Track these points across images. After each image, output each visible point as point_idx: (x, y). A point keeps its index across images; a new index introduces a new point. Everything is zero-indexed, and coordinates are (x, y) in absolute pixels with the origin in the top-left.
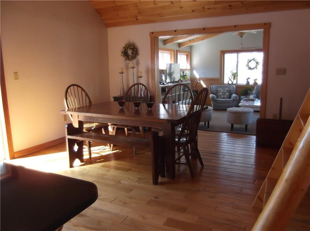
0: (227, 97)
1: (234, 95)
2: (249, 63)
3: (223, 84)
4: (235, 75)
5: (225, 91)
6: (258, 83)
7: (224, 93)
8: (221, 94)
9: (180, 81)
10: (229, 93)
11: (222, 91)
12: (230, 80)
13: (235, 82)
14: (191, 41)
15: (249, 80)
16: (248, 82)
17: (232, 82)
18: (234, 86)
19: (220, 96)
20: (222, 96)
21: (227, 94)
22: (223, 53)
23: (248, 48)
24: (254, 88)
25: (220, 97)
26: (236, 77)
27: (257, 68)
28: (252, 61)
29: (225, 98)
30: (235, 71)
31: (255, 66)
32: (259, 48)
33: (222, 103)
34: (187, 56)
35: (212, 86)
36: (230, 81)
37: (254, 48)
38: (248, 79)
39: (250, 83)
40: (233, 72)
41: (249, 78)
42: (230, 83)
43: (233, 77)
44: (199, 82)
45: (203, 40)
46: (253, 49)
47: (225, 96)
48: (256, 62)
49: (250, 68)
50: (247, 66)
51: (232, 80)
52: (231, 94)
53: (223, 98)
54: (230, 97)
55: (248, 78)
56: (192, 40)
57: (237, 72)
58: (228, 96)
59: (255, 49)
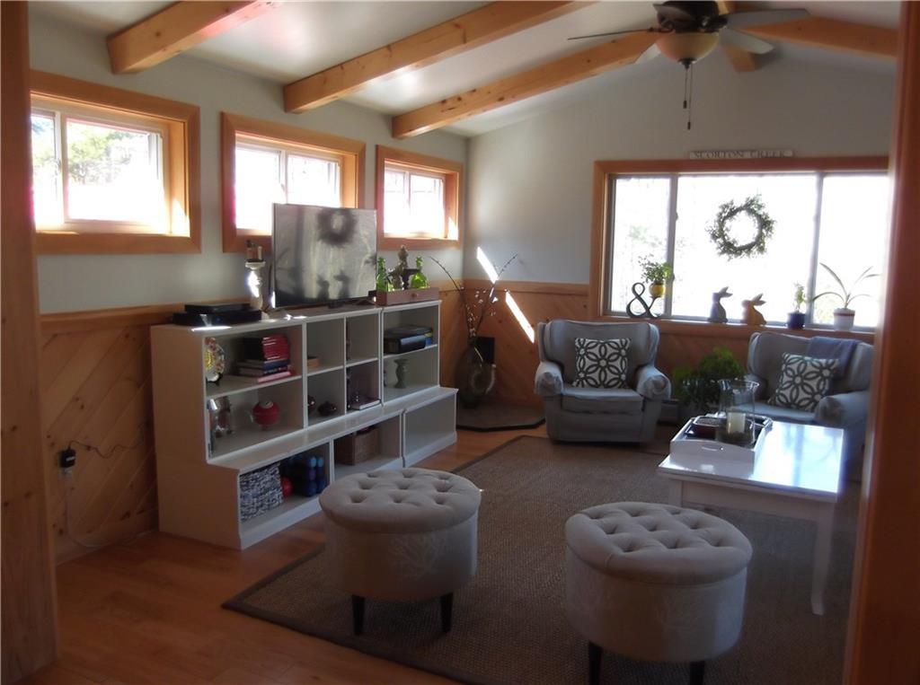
0: (619, 379)
1: (652, 373)
2: (727, 221)
3: (604, 314)
4: (660, 278)
5: (610, 351)
6: (766, 318)
7: (603, 363)
8: (589, 363)
9: (375, 299)
10: (629, 364)
11: (596, 351)
12: (638, 297)
13: (657, 308)
14: (449, 104)
15: (723, 301)
16: (719, 312)
17: (648, 309)
18: (653, 326)
19: (586, 373)
20: (595, 376)
21: (617, 364)
22: (610, 171)
23: (725, 152)
24: (747, 339)
25: (586, 378)
26: (664, 287)
27: (762, 250)
28: (742, 215)
29: (607, 387)
30: (660, 259)
31: (750, 240)
32: (778, 155)
33: (587, 412)
34: (448, 182)
35: (548, 325)
36: (637, 301)
37: (752, 151)
38: (718, 297)
39: (728, 316)
40: (653, 260)
41: (724, 294)
42: (637, 309)
43: (650, 282)
44: (495, 299)
45: (501, 99)
46: (747, 155)
47: (610, 376)
48: (759, 217)
49: (729, 248)
50: (714, 237)
51: (647, 297)
52: (641, 367)
53: (596, 386)
54: (631, 383)
55: (718, 290)
56: (452, 99)
57: (670, 263)
58: (623, 377)
59: (755, 155)
